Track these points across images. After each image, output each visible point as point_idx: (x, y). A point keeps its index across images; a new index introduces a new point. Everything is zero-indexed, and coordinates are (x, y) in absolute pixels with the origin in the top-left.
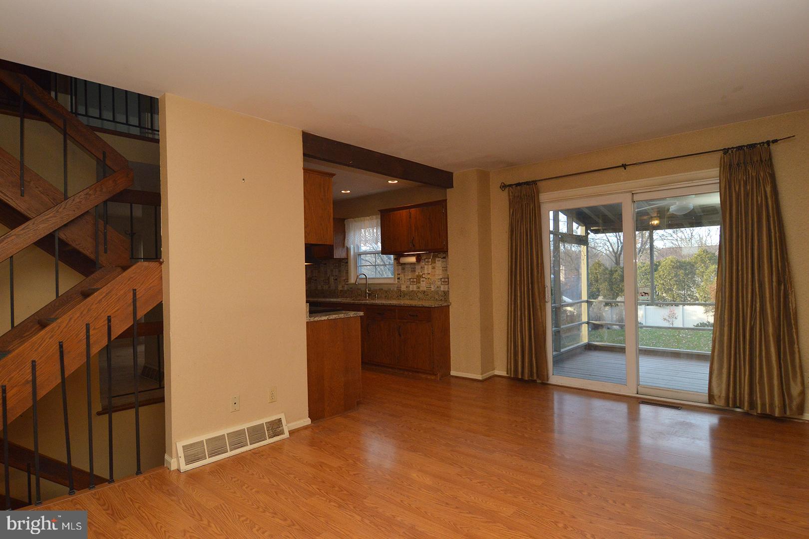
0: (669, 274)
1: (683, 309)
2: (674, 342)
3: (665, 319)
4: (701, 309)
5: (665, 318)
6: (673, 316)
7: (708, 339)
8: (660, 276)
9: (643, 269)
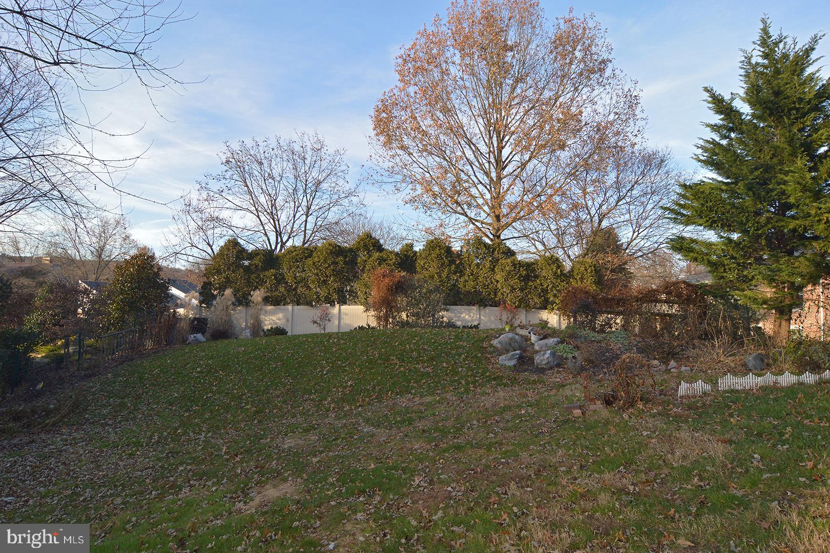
0: (325, 261)
1: (340, 310)
2: (320, 350)
3: (315, 322)
4: (360, 308)
5: (315, 319)
6: (326, 317)
7: (368, 344)
8: (314, 263)
9: (294, 254)
